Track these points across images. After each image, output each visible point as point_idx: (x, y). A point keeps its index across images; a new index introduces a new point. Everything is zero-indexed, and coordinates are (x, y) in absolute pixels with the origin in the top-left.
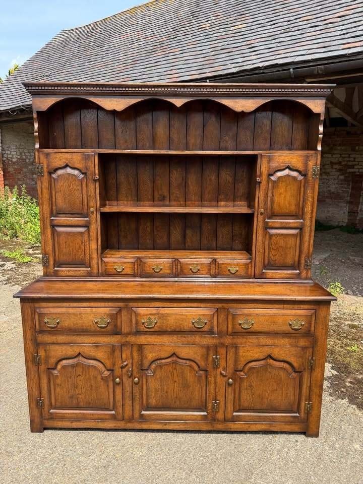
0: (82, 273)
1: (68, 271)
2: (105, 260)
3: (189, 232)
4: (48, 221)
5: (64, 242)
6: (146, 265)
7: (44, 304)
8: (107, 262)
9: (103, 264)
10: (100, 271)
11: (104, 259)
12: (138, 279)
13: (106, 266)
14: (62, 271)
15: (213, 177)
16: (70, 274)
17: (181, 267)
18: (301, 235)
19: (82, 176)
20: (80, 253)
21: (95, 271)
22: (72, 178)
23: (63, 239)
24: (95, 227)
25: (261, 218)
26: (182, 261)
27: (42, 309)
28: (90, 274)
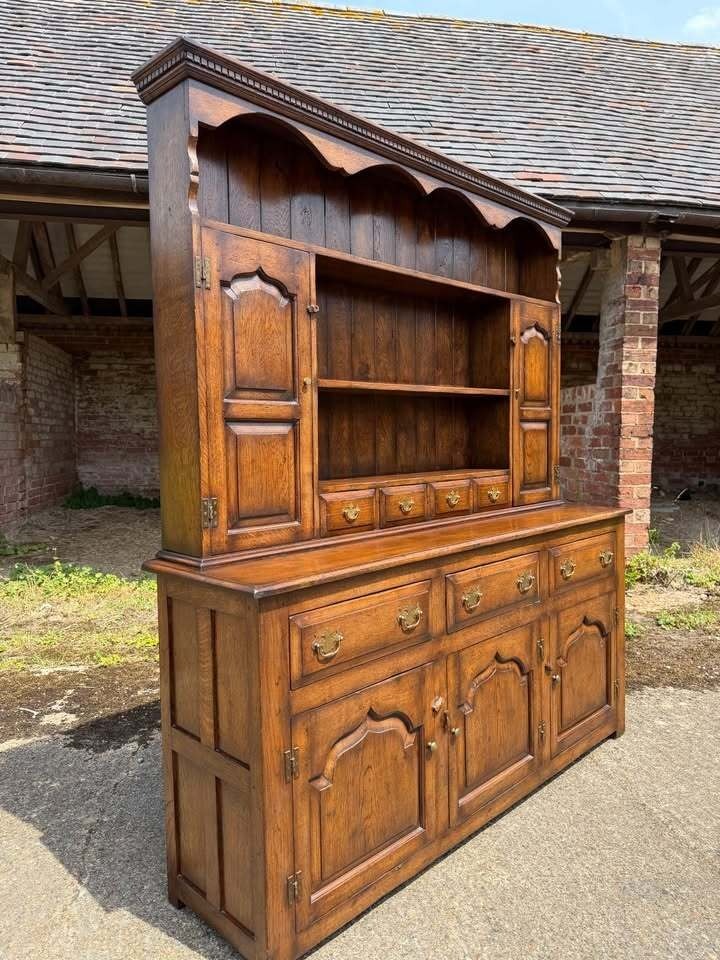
0: (284, 535)
1: (259, 534)
2: (327, 497)
3: (402, 438)
4: (219, 407)
5: (249, 460)
6: (392, 500)
7: (309, 604)
8: (331, 502)
9: (324, 507)
10: (317, 525)
11: (324, 496)
12: (377, 533)
13: (328, 511)
14: (246, 536)
15: (429, 336)
16: (262, 540)
17: (436, 498)
18: (548, 430)
19: (284, 302)
20: (281, 486)
21: (308, 525)
22: (268, 303)
23: (247, 454)
24: (309, 423)
25: (516, 402)
26: (437, 486)
27: (306, 618)
28: (298, 536)
